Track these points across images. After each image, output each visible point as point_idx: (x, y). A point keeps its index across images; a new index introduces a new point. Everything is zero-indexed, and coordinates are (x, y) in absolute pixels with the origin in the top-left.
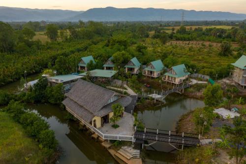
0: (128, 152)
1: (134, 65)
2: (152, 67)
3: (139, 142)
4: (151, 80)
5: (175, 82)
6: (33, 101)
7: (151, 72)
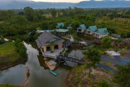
0: (51, 63)
1: (81, 28)
2: (90, 29)
3: (58, 59)
4: (88, 36)
5: (99, 37)
6: (28, 40)
7: (89, 32)
